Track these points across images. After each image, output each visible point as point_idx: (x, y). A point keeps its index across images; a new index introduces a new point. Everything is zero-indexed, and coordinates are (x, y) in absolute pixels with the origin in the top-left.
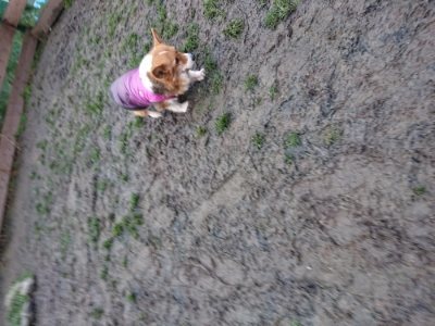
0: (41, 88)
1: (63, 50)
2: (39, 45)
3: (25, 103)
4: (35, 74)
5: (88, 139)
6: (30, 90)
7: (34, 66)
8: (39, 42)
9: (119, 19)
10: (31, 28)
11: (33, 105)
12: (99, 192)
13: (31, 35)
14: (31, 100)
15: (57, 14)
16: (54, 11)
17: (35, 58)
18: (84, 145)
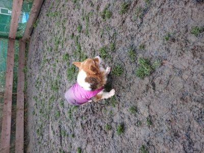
0: (31, 69)
1: (37, 50)
2: (27, 45)
3: (25, 75)
4: (27, 60)
5: (54, 103)
6: (26, 68)
7: (26, 56)
8: (26, 43)
9: (59, 42)
10: (21, 38)
11: (29, 76)
12: (63, 136)
13: (22, 41)
14: (28, 74)
15: (31, 30)
16: (30, 29)
17: (26, 52)
18: (53, 106)
